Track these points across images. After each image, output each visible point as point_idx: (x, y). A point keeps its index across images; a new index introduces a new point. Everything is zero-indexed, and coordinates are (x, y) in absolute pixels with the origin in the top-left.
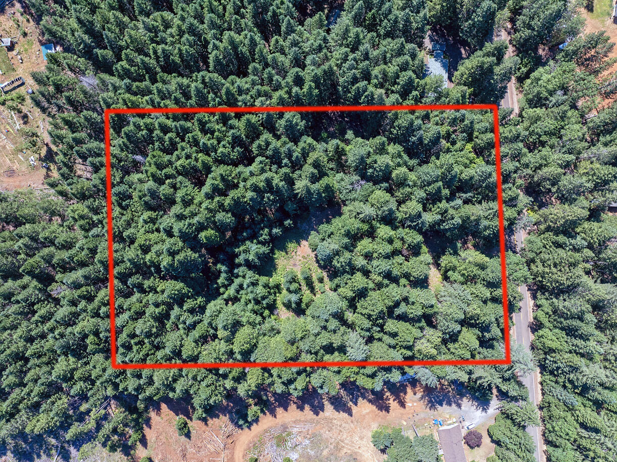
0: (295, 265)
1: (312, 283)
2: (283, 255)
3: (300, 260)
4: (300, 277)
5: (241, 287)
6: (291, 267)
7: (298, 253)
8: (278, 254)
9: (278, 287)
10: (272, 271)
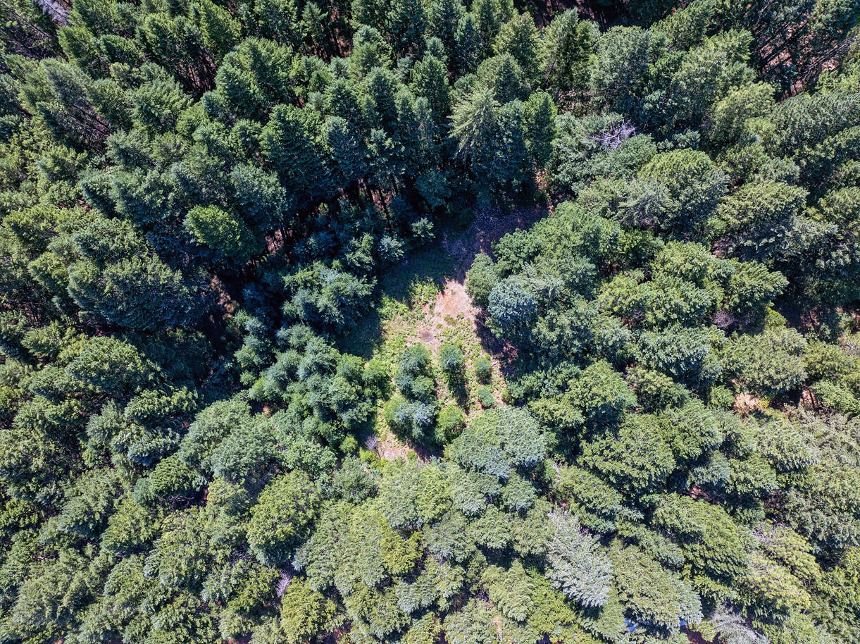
0: (426, 336)
1: (464, 382)
2: (400, 310)
3: (440, 326)
4: (437, 364)
5: (292, 373)
6: (418, 340)
7: (436, 309)
8: (389, 307)
9: (381, 383)
10: (371, 346)
